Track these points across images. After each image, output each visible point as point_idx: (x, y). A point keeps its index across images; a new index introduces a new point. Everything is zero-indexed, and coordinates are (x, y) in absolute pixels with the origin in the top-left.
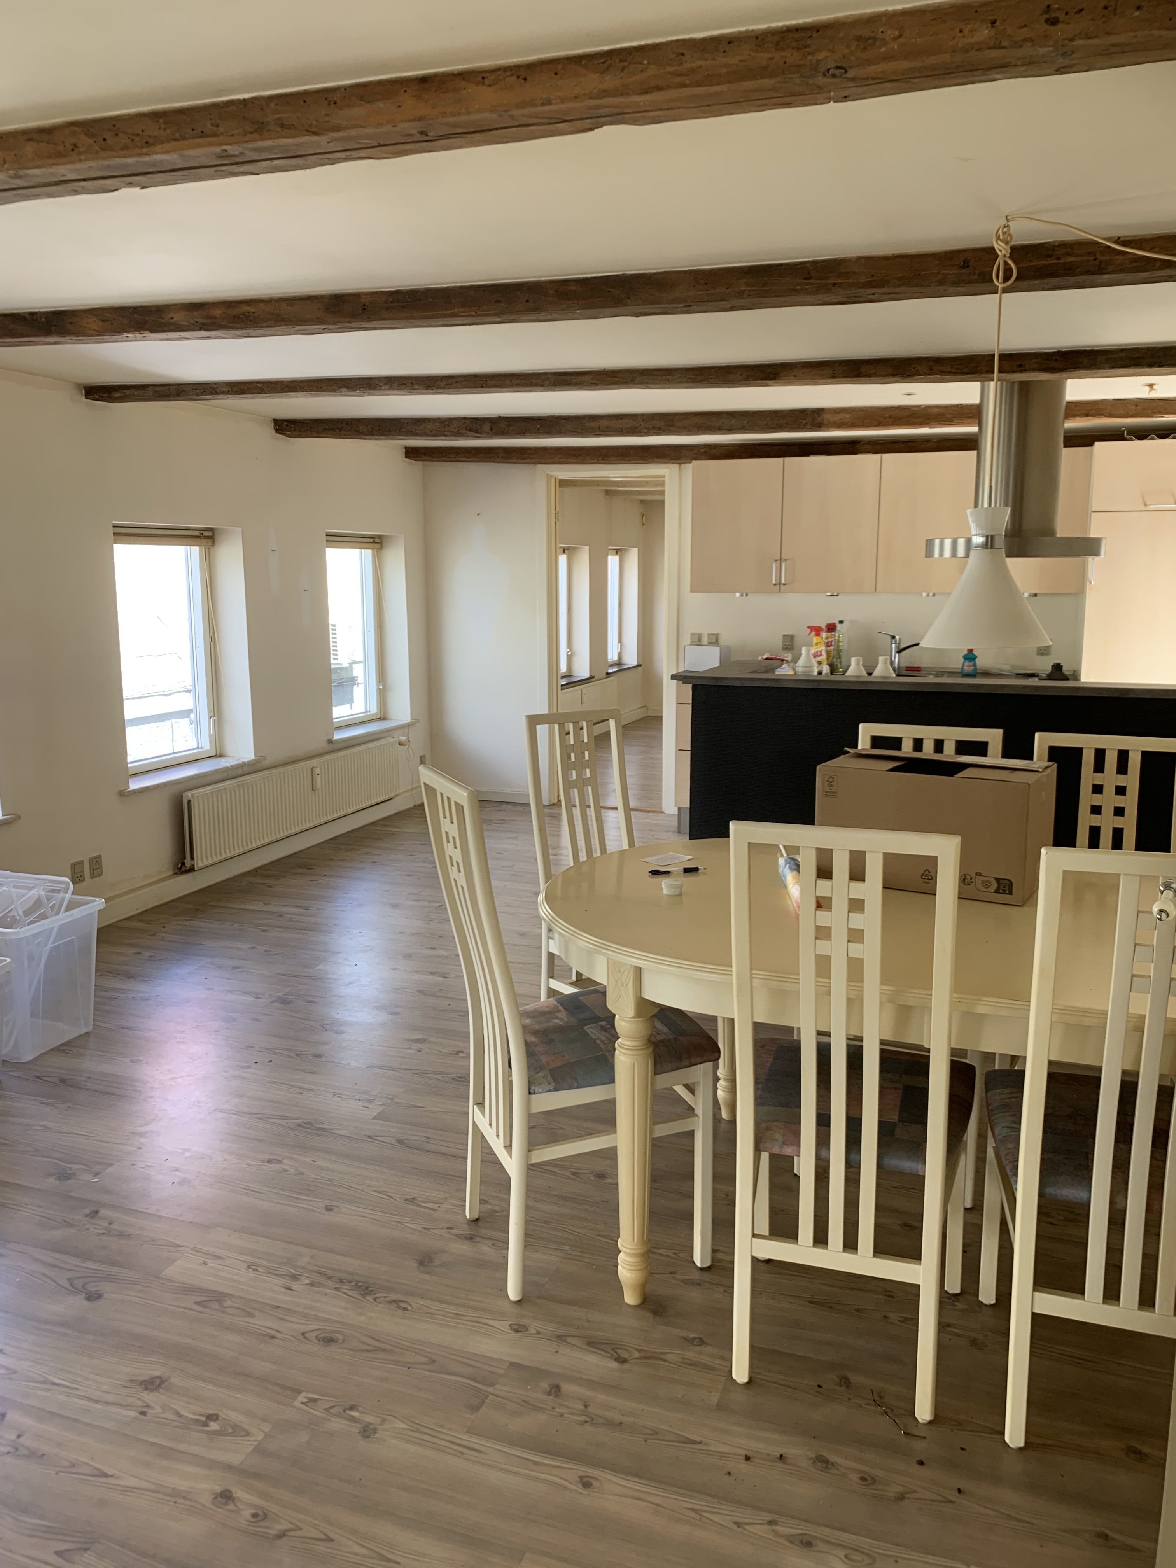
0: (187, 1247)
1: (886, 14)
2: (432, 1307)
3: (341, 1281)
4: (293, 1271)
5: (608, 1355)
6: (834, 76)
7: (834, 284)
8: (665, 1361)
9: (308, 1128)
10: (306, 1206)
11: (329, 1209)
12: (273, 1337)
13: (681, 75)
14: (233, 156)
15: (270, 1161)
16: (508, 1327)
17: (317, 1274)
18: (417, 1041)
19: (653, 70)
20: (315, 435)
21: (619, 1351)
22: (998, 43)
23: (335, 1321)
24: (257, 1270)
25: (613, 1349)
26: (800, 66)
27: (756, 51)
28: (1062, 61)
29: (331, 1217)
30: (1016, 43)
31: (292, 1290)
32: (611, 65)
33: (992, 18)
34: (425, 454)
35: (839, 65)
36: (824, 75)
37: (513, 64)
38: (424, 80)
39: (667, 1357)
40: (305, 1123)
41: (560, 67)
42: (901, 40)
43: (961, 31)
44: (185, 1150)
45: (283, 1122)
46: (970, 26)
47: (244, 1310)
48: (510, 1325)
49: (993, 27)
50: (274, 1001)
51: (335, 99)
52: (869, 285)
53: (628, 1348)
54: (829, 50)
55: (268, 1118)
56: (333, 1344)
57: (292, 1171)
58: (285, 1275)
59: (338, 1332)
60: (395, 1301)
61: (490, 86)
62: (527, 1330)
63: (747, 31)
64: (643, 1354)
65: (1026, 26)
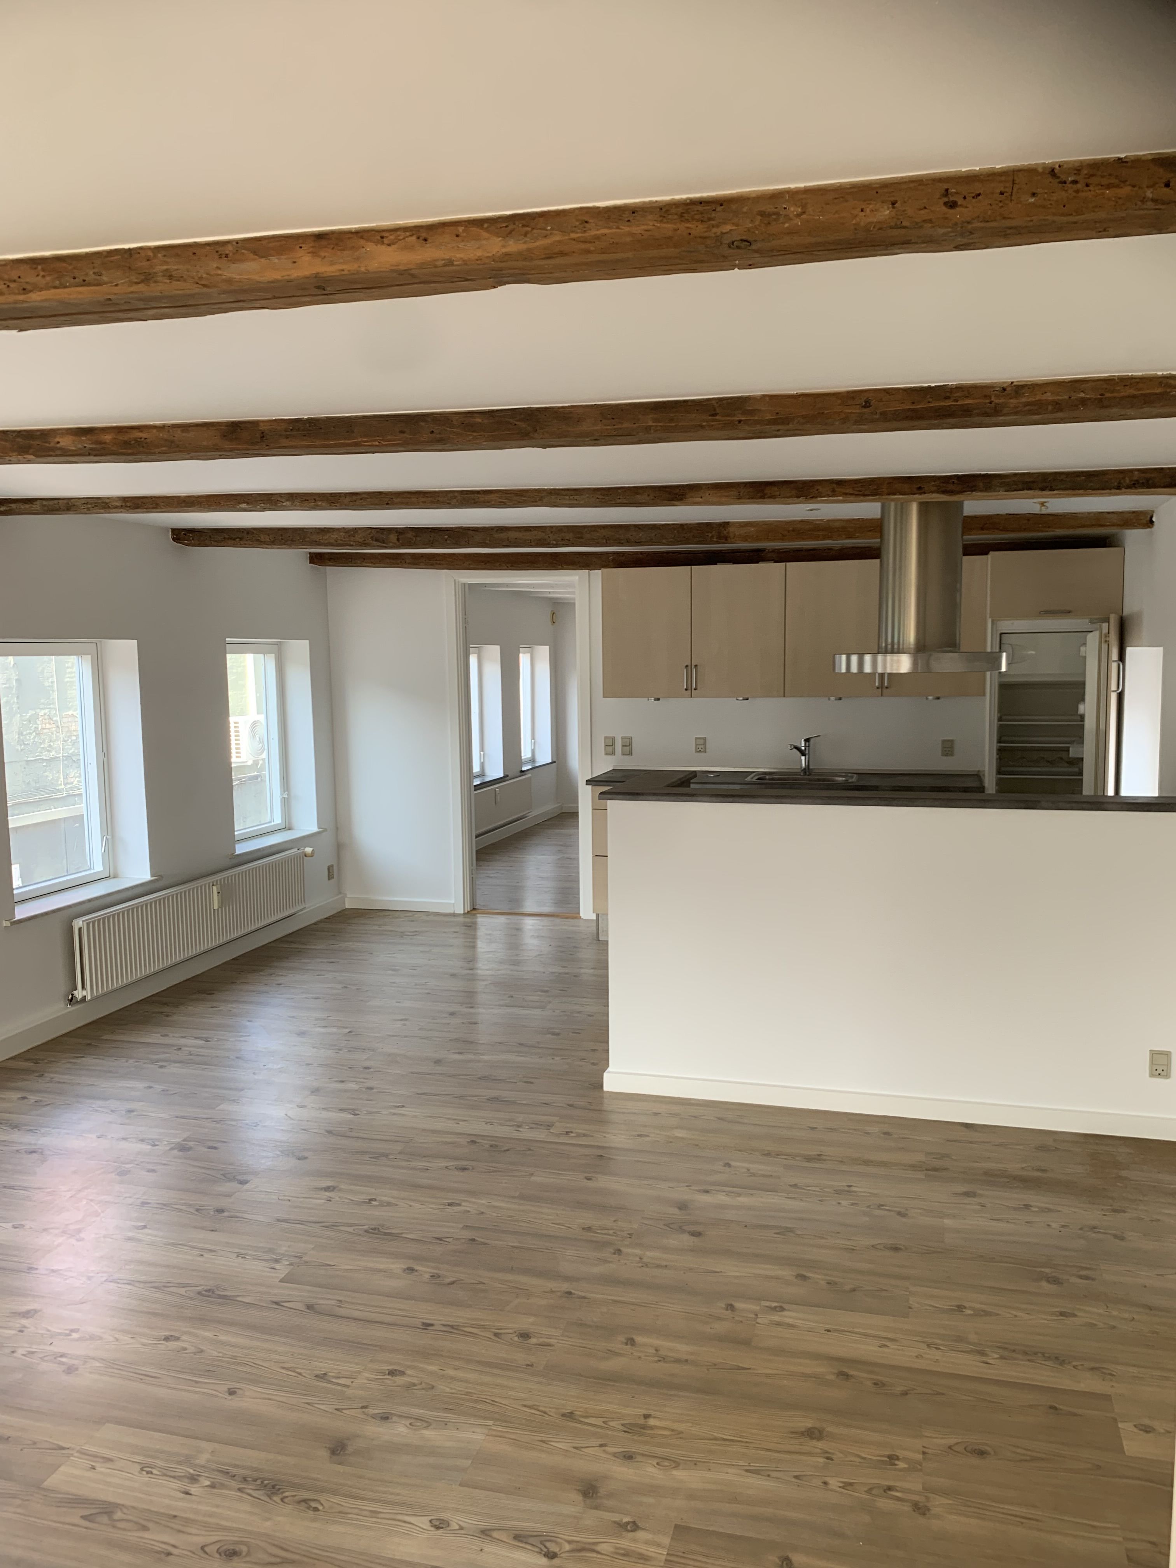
0: (73, 1449)
1: (788, 192)
2: (344, 1504)
3: (245, 1480)
4: (191, 1471)
5: (537, 1550)
6: (738, 247)
7: (740, 421)
8: (598, 1552)
9: (208, 1296)
10: (205, 1391)
11: (232, 1392)
12: (169, 1554)
13: (584, 242)
14: (118, 304)
15: (167, 1339)
16: (429, 1524)
17: (216, 1473)
18: (327, 1189)
19: (557, 237)
20: (215, 544)
21: (548, 1544)
22: (899, 223)
23: (239, 1530)
24: (152, 1473)
25: (541, 1542)
26: (706, 238)
27: (661, 221)
28: (960, 240)
29: (234, 1403)
30: (917, 223)
31: (191, 1494)
32: (513, 230)
33: (893, 199)
34: (330, 559)
35: (744, 238)
36: (730, 247)
37: (413, 225)
38: (320, 237)
39: (599, 1548)
40: (206, 1291)
41: (461, 229)
42: (804, 216)
43: (862, 211)
44: (72, 1331)
45: (182, 1291)
46: (871, 206)
47: (136, 1523)
48: (431, 1521)
49: (894, 208)
50: (172, 1149)
51: (227, 252)
52: (774, 422)
53: (559, 1540)
54: (733, 224)
55: (165, 1287)
56: (235, 1558)
57: (192, 1349)
58: (183, 1476)
59: (242, 1543)
60: (305, 1501)
61: (389, 245)
62: (449, 1526)
63: (651, 202)
64: (573, 1546)
65: (925, 208)
